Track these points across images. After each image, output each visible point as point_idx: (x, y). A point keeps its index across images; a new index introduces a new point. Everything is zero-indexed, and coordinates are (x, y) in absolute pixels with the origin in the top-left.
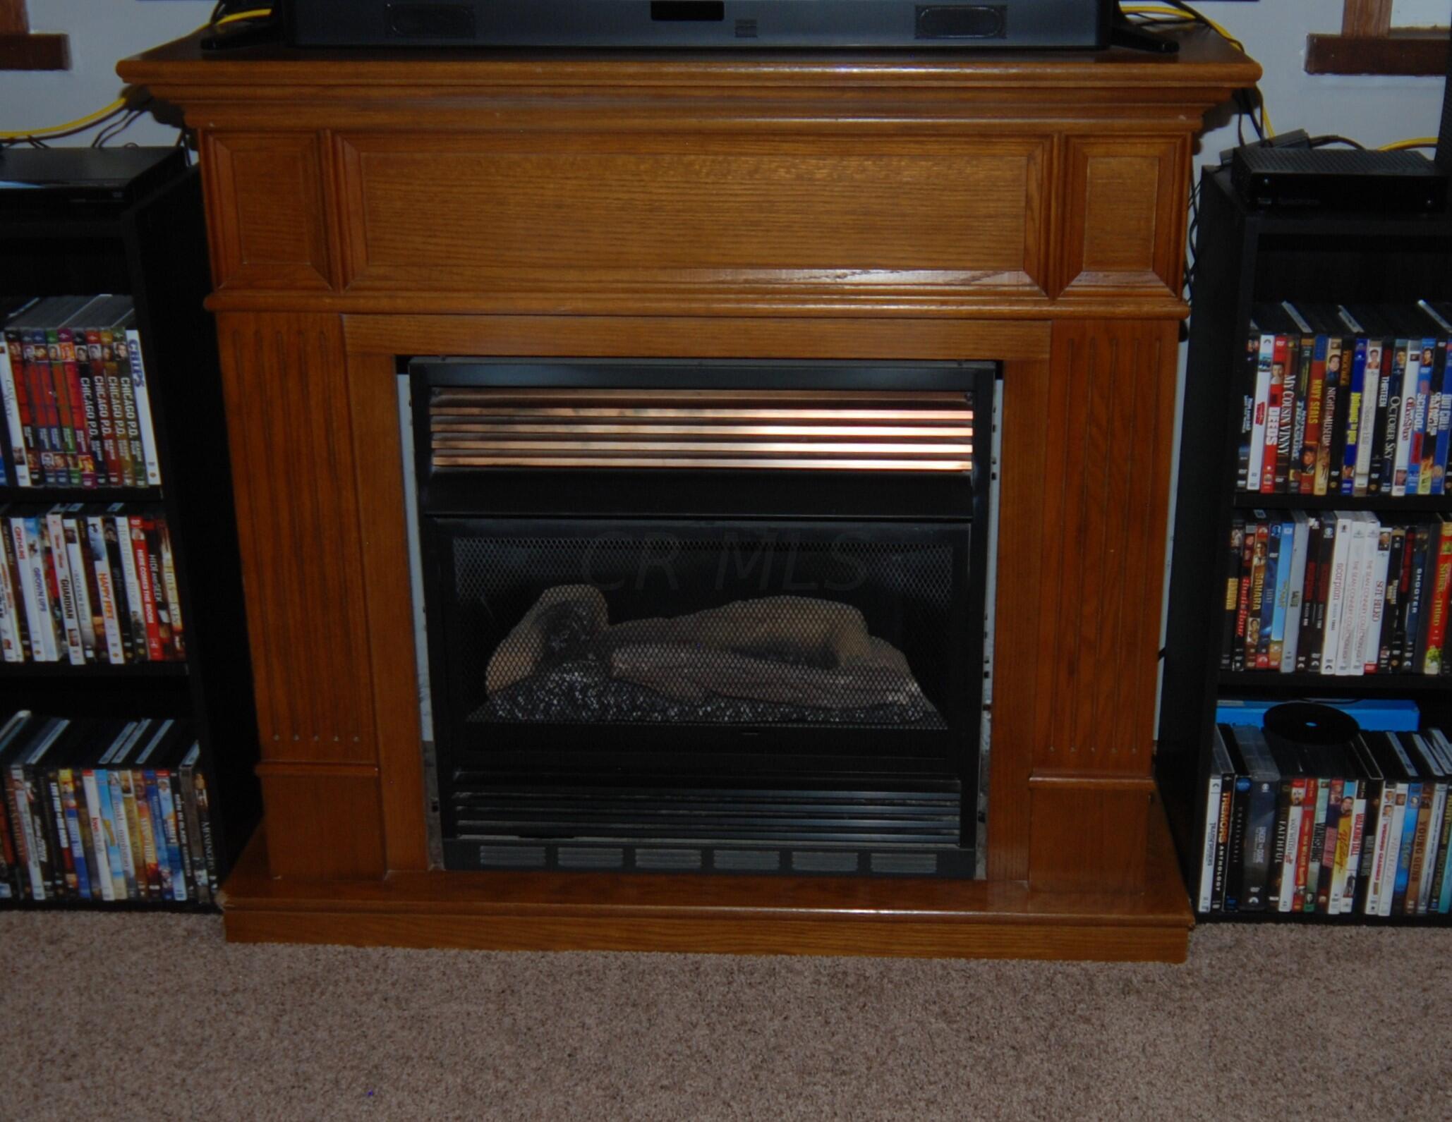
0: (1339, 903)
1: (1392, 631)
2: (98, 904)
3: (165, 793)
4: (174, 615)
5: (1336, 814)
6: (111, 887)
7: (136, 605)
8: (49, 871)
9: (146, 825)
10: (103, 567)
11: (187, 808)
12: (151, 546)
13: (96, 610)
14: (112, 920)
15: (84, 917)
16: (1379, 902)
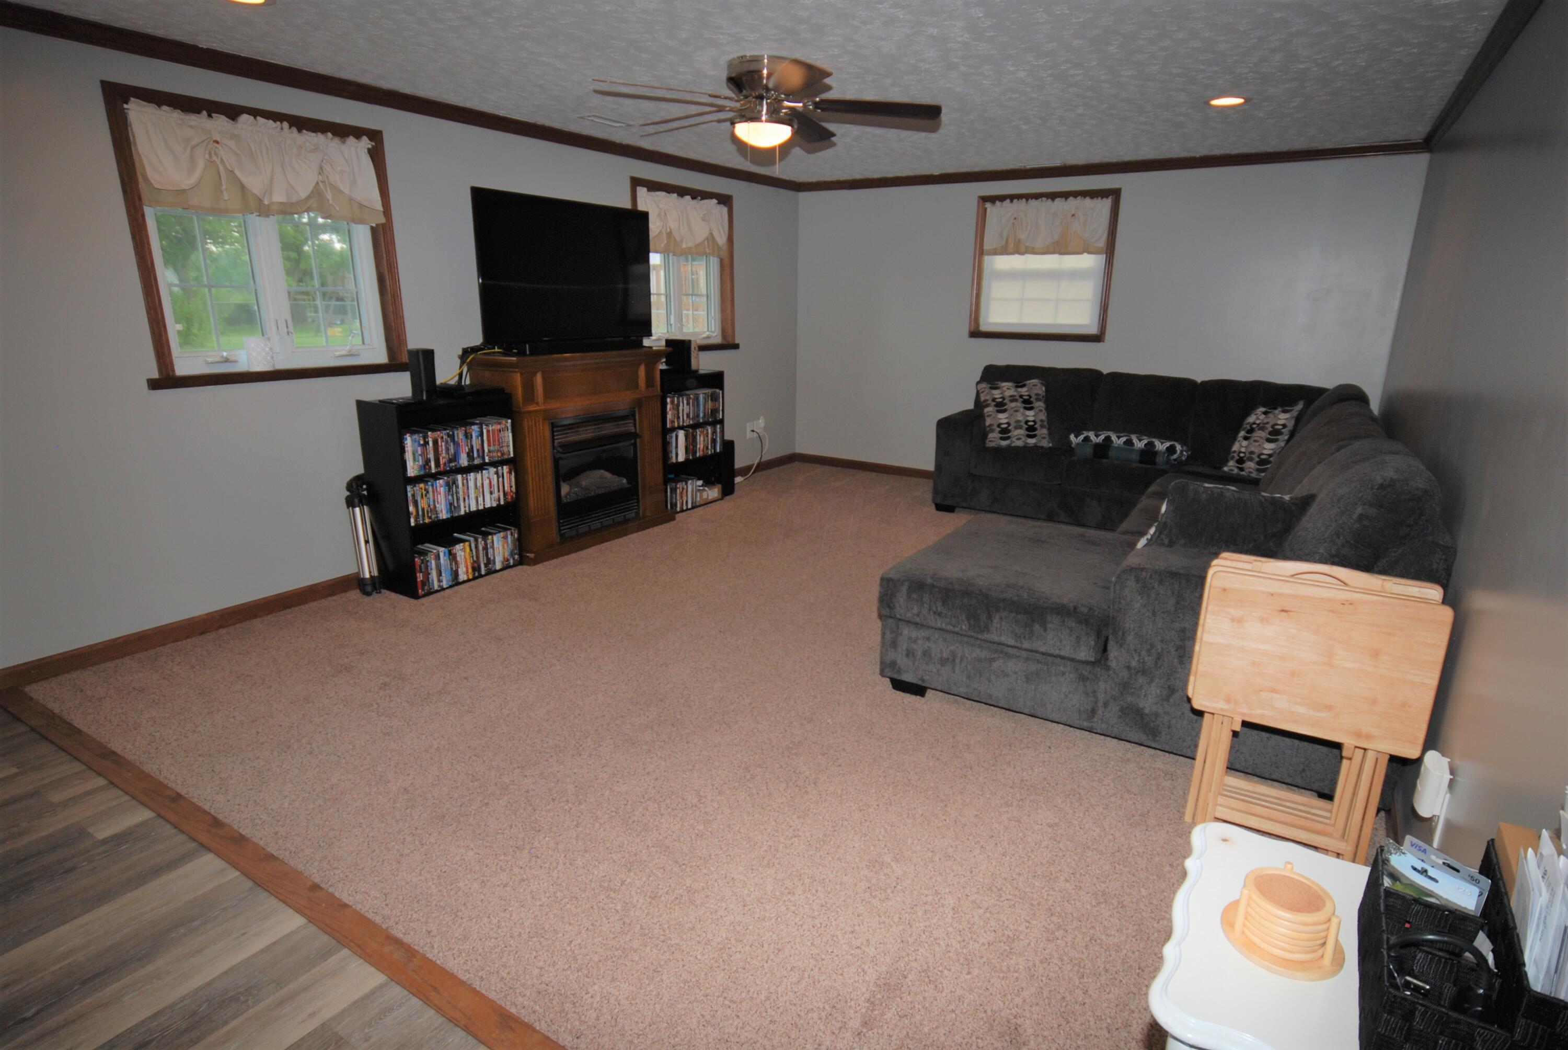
0: (685, 508)
1: (687, 452)
2: (496, 571)
3: (509, 536)
4: (514, 489)
5: (683, 489)
6: (498, 566)
7: (506, 488)
8: (486, 565)
9: (506, 545)
10: (501, 479)
11: (514, 541)
12: (510, 473)
13: (499, 491)
14: (501, 573)
15: (495, 575)
16: (690, 506)
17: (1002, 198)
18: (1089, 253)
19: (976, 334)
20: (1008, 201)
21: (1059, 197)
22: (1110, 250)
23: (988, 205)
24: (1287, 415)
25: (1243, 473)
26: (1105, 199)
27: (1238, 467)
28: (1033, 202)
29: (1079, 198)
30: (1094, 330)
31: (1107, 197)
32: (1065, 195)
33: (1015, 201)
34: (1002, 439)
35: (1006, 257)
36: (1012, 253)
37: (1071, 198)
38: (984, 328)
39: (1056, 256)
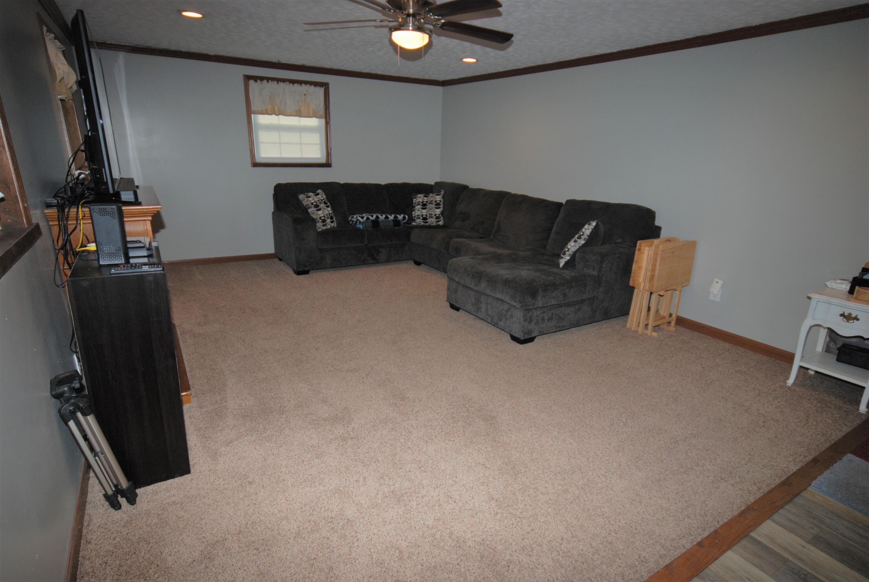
17: (262, 79)
18: (316, 117)
19: (256, 165)
20: (265, 81)
21: (296, 83)
22: (327, 116)
23: (251, 82)
24: (440, 196)
25: (427, 224)
26: (321, 87)
27: (423, 222)
28: (281, 84)
29: (308, 85)
30: (324, 161)
31: (323, 87)
32: (300, 82)
33: (270, 81)
34: (324, 225)
35: (266, 116)
36: (271, 114)
37: (303, 85)
38: (258, 160)
39: (297, 118)
